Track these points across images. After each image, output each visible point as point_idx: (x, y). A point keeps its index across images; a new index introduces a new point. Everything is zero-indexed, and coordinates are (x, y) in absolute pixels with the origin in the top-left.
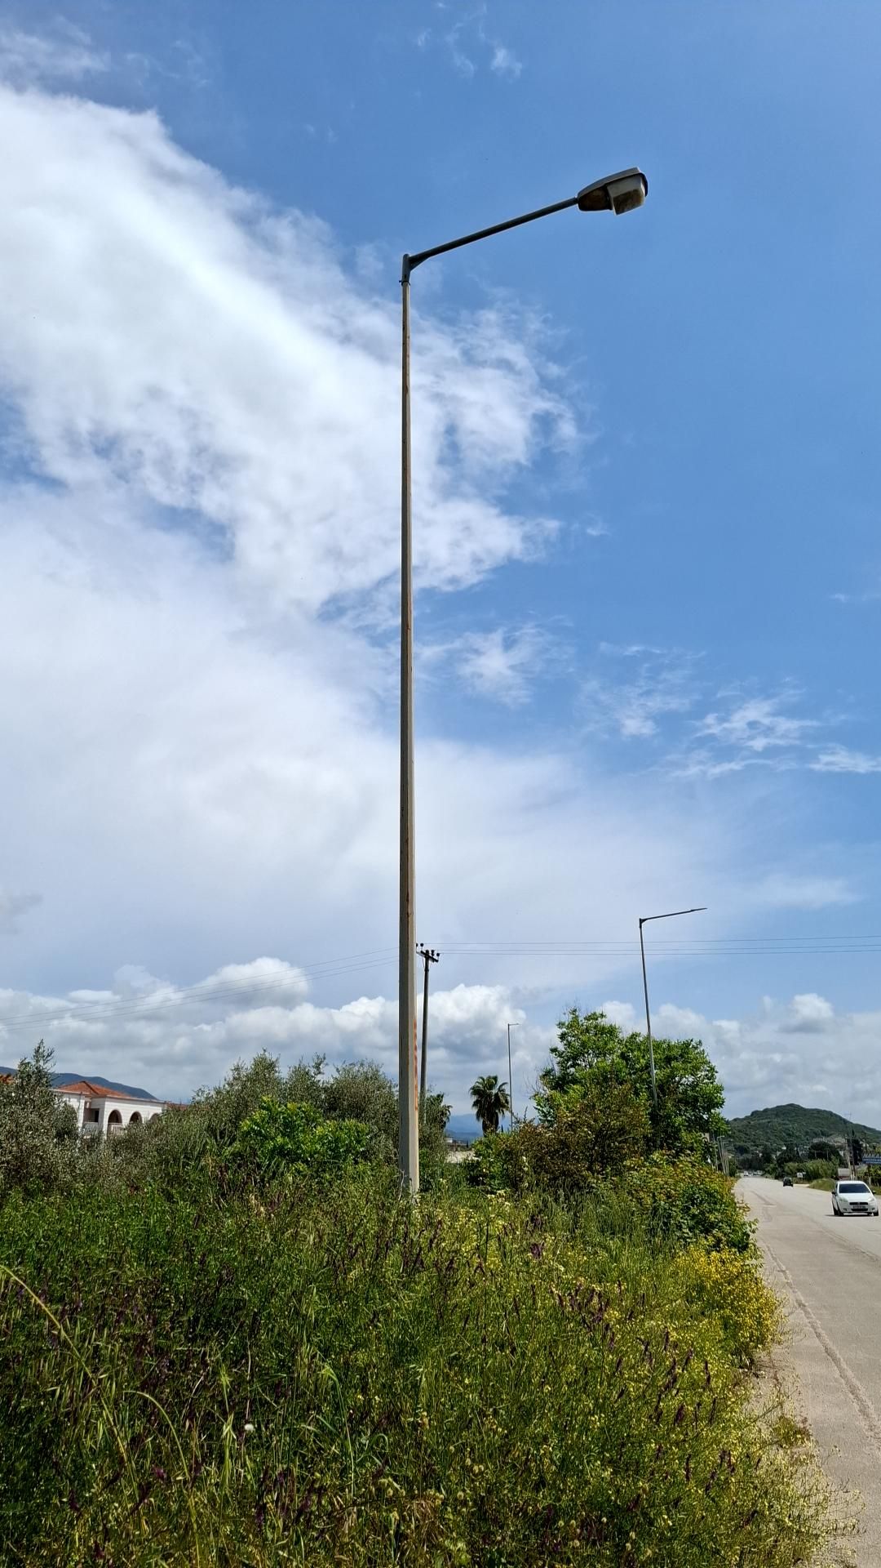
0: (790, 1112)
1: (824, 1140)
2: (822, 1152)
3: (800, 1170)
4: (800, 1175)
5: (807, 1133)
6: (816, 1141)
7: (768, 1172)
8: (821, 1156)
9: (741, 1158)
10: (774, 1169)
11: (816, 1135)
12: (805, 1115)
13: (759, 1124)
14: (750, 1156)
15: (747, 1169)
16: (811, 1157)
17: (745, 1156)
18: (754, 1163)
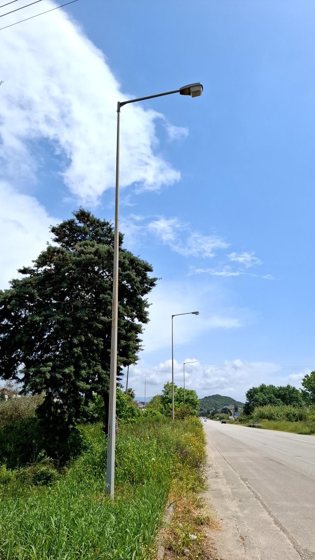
0: (217, 397)
1: (227, 407)
2: (226, 411)
3: (218, 417)
4: (218, 418)
5: (222, 404)
6: (224, 407)
7: (208, 417)
8: (225, 412)
9: (200, 412)
10: (210, 416)
11: (225, 405)
12: (222, 398)
13: (207, 401)
14: (203, 412)
15: (202, 416)
16: (222, 412)
17: (202, 412)
18: (204, 414)
